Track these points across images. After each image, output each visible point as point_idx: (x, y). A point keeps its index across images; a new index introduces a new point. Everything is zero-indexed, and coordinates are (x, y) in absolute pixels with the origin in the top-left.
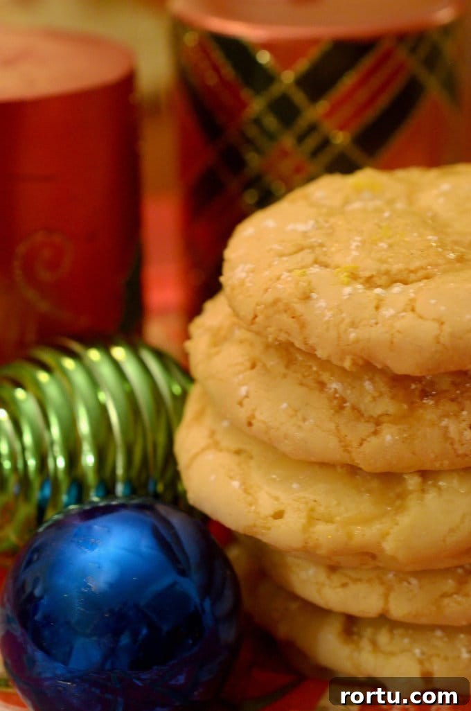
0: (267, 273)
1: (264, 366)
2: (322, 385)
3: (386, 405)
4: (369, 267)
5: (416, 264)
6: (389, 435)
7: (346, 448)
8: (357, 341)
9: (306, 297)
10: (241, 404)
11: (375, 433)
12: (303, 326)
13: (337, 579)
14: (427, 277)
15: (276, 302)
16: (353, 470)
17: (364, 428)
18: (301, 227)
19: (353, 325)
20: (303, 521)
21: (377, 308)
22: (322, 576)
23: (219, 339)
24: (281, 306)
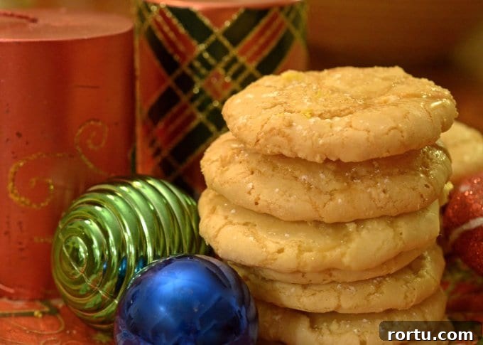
0: (260, 117)
1: (260, 172)
2: (296, 178)
3: (335, 185)
4: (319, 109)
5: (343, 107)
6: (339, 200)
7: (316, 209)
8: (323, 145)
9: (290, 125)
10: (249, 193)
11: (331, 200)
12: (290, 140)
13: (308, 292)
14: (350, 113)
15: (272, 130)
16: (318, 223)
17: (325, 198)
18: (272, 95)
19: (320, 136)
20: (297, 252)
21: (331, 127)
22: (299, 291)
23: (225, 163)
24: (275, 132)
